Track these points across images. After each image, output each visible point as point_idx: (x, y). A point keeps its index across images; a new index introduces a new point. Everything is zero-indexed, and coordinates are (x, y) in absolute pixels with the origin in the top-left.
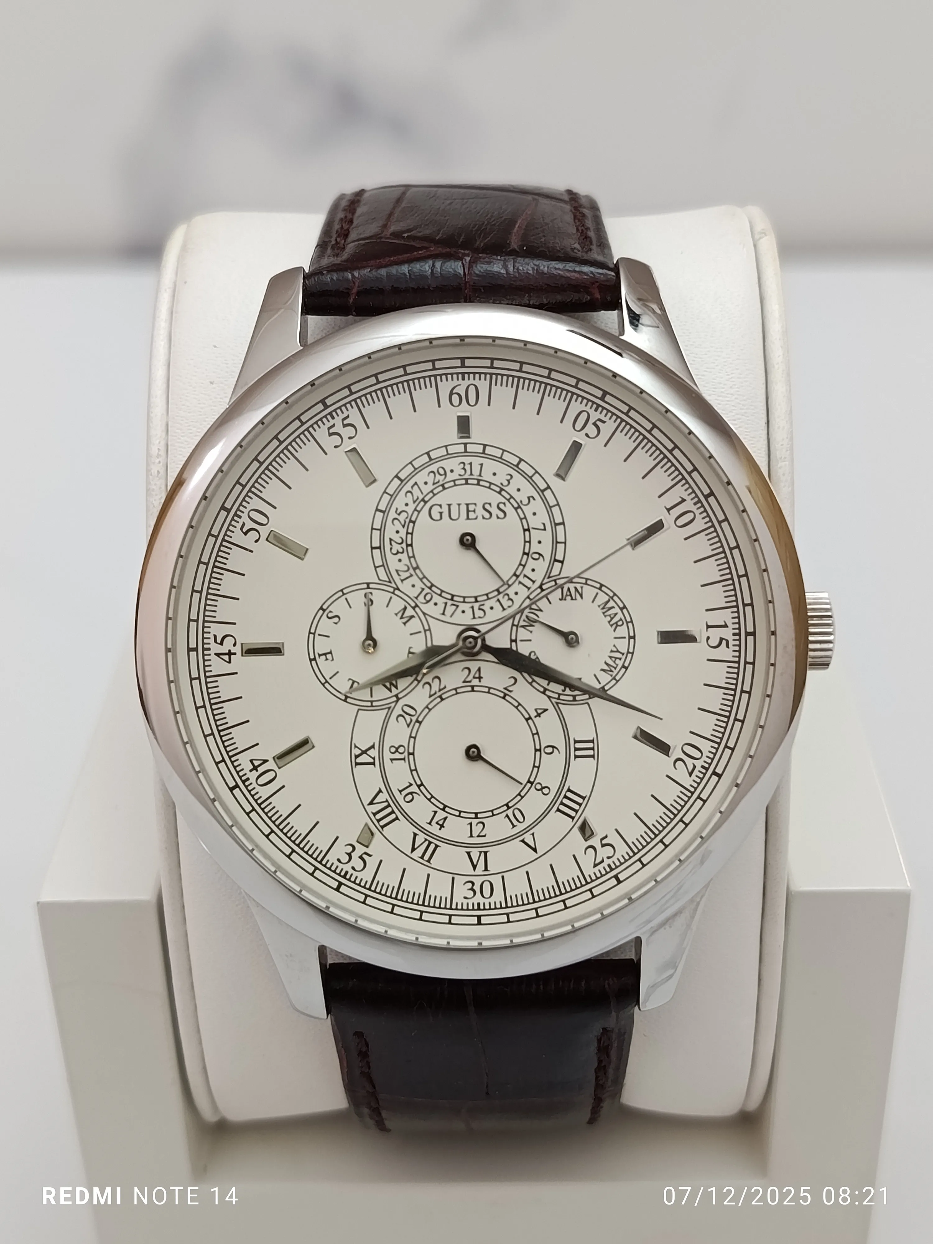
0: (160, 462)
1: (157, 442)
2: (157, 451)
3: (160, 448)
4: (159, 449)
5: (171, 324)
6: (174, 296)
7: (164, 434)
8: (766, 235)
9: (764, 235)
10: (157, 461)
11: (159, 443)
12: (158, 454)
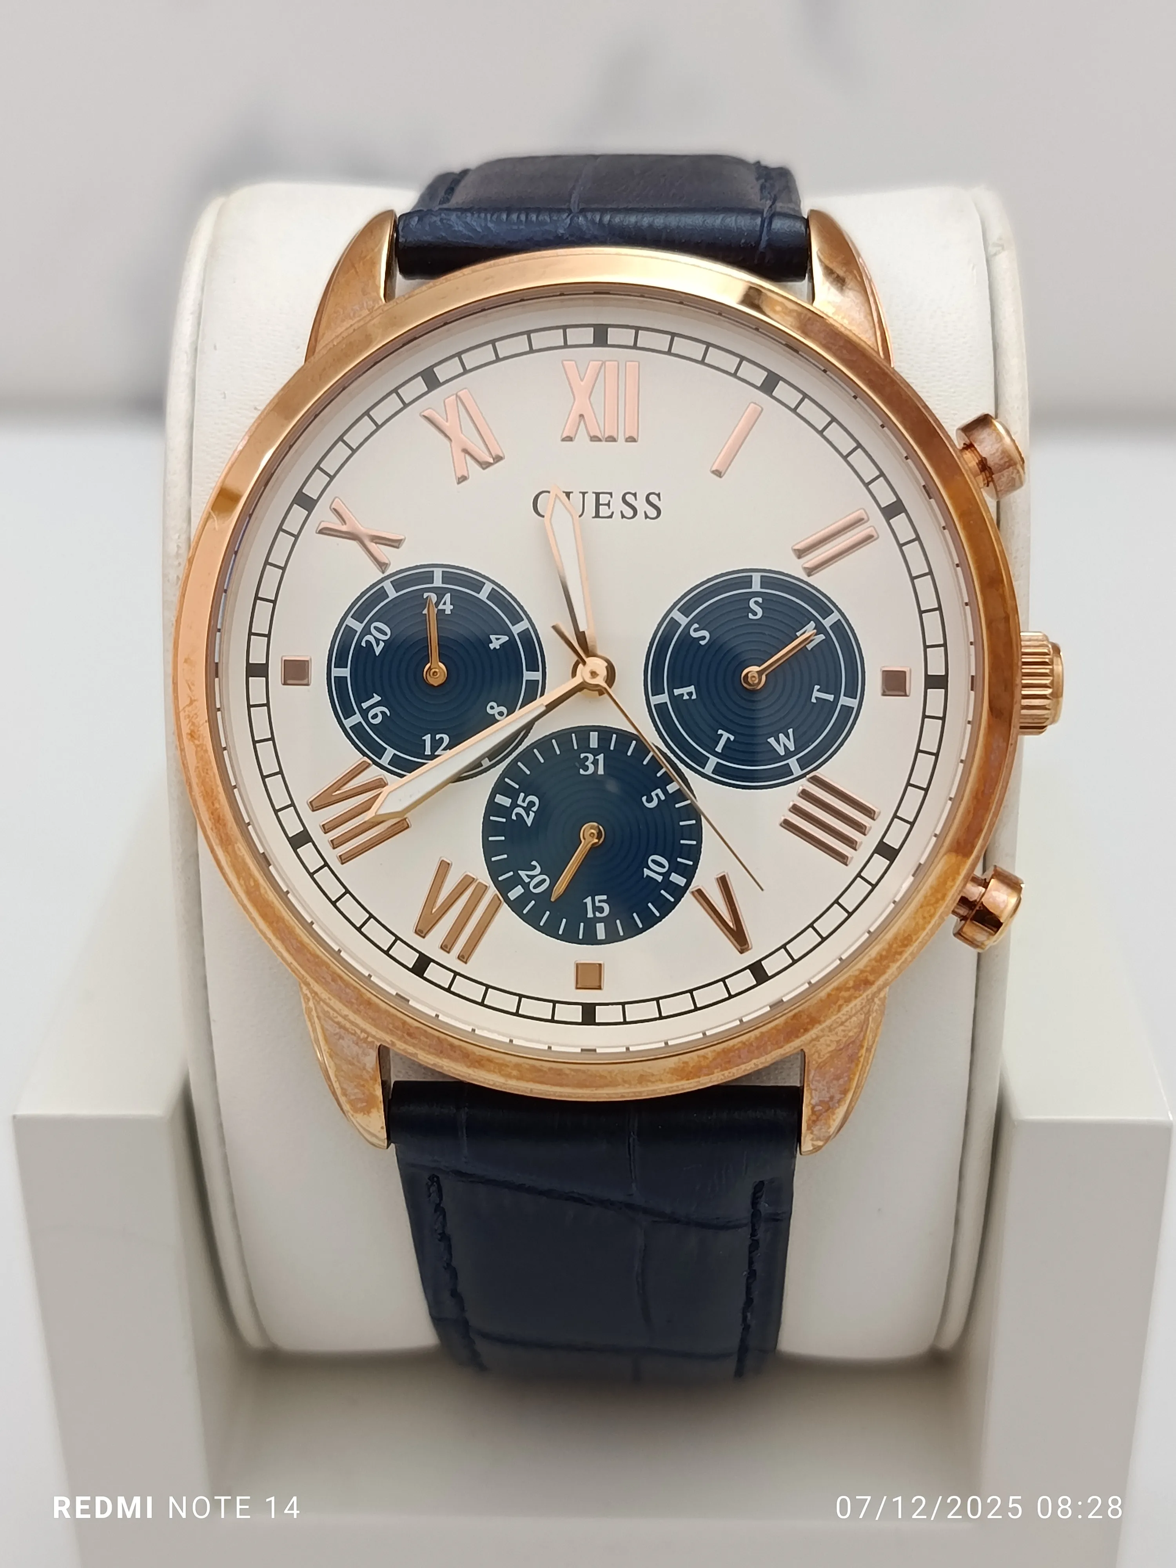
0: (180, 564)
1: (177, 536)
2: (176, 549)
3: (180, 544)
4: (178, 546)
5: (194, 367)
6: (199, 324)
7: (185, 525)
8: (1003, 249)
9: (1000, 248)
10: (176, 563)
11: (179, 537)
12: (177, 552)
